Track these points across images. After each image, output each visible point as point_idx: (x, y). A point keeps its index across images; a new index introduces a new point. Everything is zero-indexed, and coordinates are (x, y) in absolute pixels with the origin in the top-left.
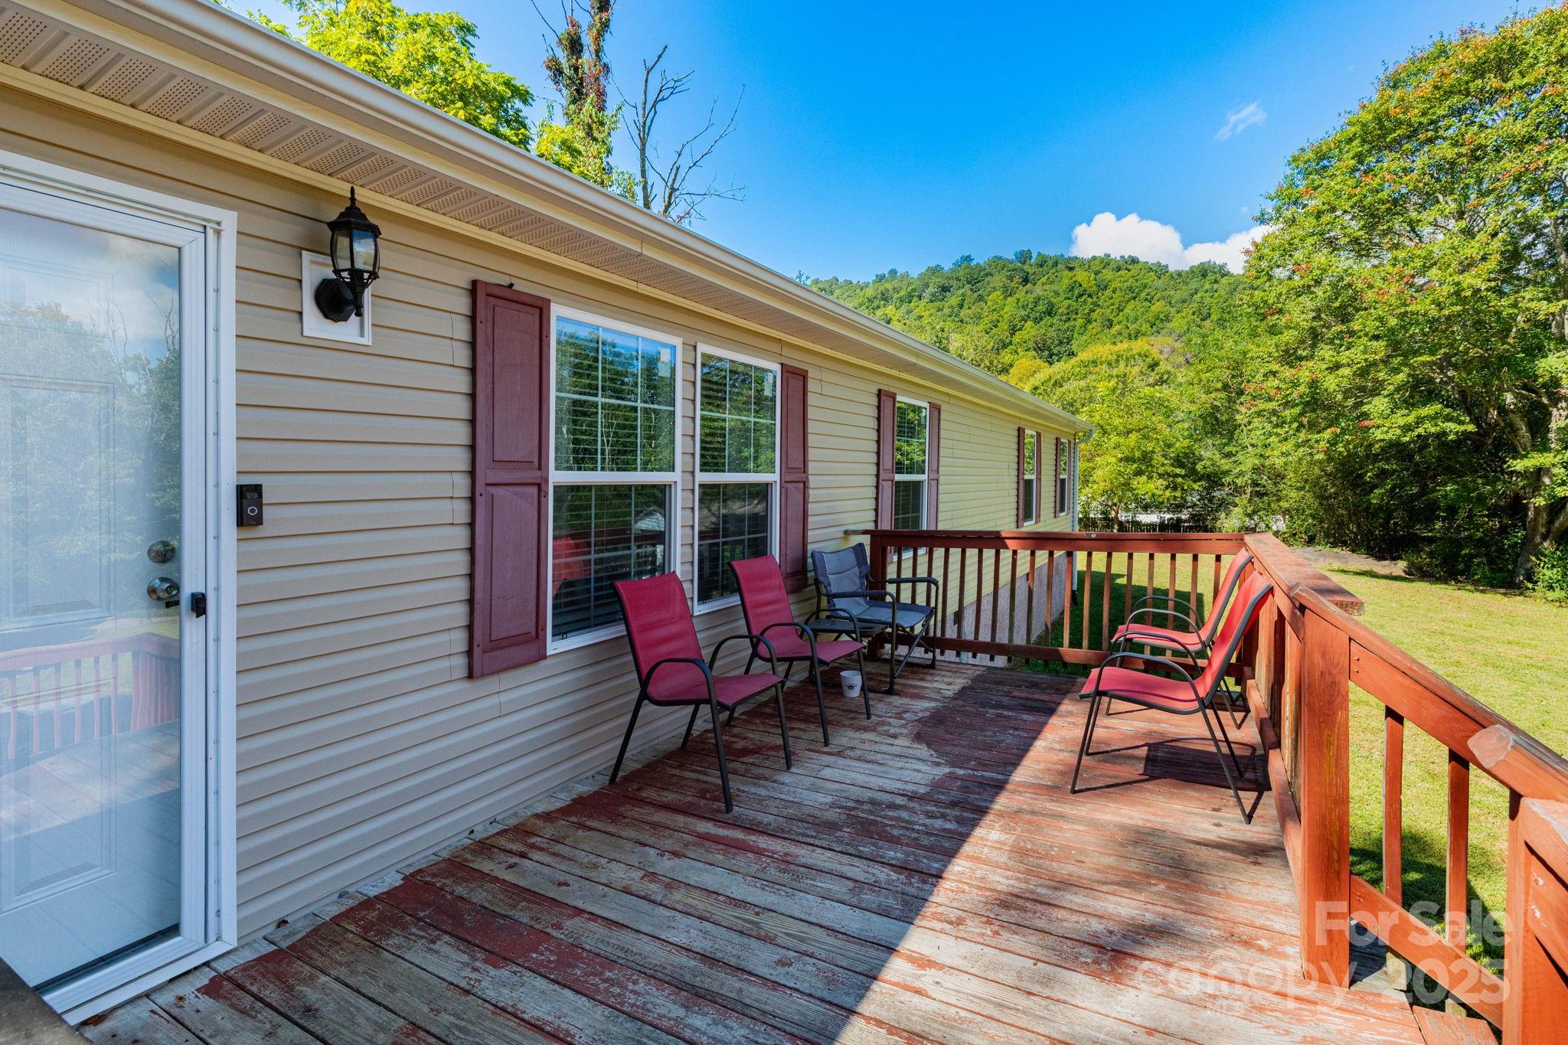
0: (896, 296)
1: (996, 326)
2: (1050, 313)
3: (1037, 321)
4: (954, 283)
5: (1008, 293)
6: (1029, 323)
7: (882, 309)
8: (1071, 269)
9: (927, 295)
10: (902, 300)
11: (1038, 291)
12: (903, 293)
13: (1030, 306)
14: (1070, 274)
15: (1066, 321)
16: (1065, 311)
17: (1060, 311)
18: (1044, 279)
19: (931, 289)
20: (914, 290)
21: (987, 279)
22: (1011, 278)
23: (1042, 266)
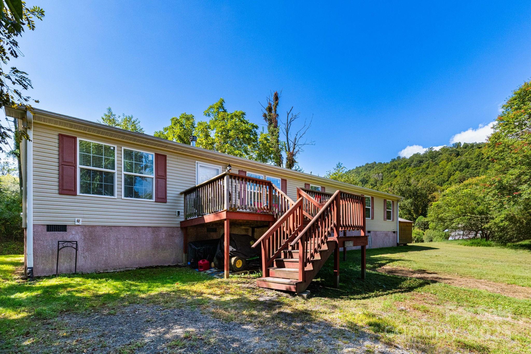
0: (399, 166)
1: (442, 175)
2: (468, 166)
3: (461, 171)
4: (424, 159)
5: (449, 160)
6: (457, 172)
7: (394, 172)
8: (480, 148)
9: (412, 165)
10: (402, 168)
11: (463, 158)
12: (402, 165)
13: (458, 165)
14: (479, 150)
15: (475, 170)
16: (475, 166)
17: (472, 166)
18: (466, 154)
19: (415, 162)
20: (407, 163)
21: (440, 156)
22: (451, 155)
23: (466, 148)
